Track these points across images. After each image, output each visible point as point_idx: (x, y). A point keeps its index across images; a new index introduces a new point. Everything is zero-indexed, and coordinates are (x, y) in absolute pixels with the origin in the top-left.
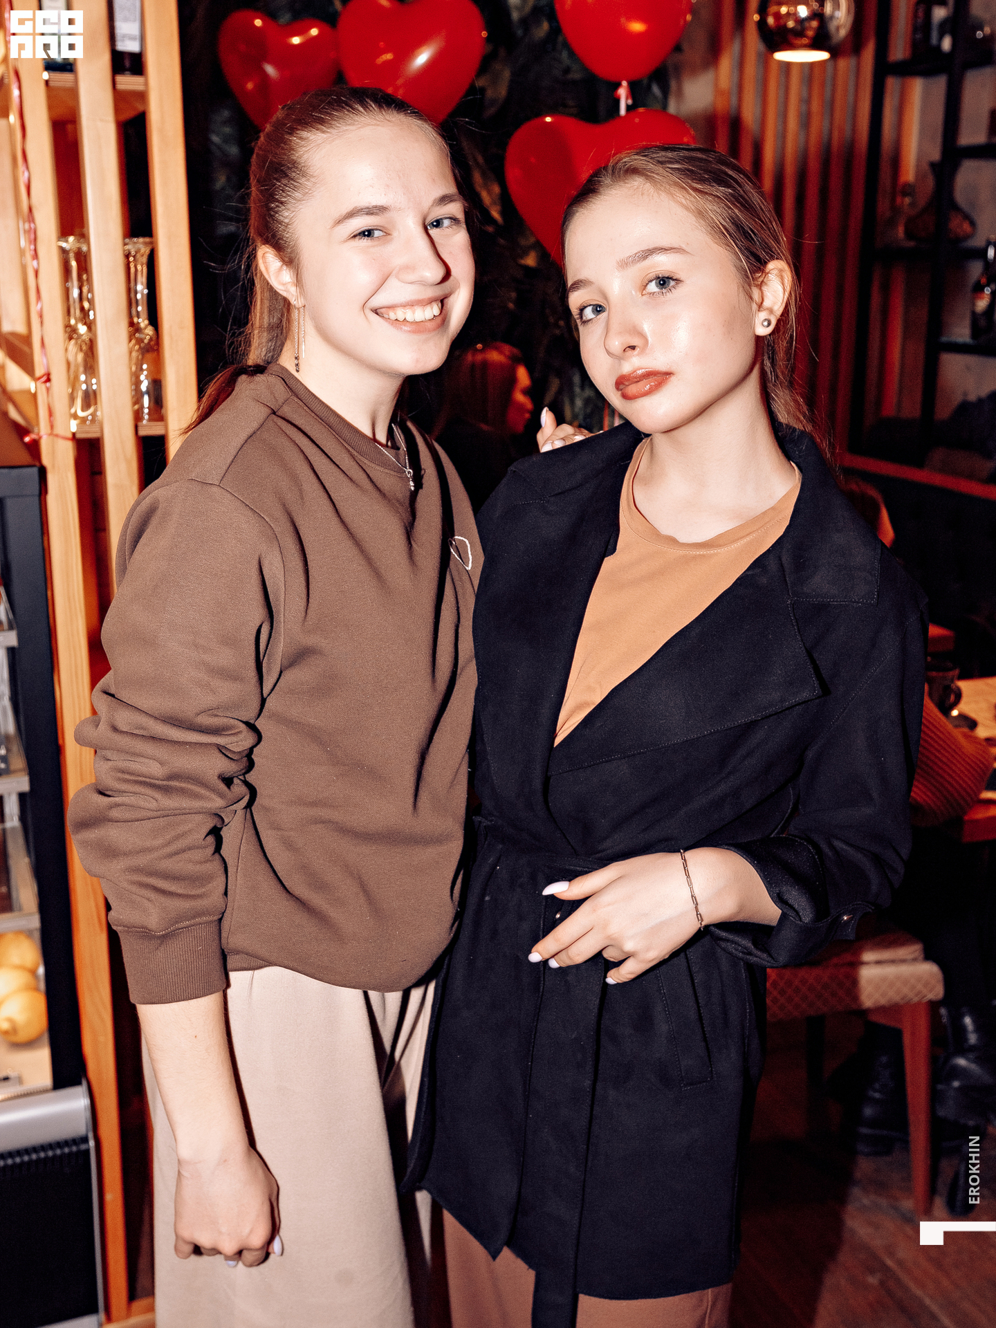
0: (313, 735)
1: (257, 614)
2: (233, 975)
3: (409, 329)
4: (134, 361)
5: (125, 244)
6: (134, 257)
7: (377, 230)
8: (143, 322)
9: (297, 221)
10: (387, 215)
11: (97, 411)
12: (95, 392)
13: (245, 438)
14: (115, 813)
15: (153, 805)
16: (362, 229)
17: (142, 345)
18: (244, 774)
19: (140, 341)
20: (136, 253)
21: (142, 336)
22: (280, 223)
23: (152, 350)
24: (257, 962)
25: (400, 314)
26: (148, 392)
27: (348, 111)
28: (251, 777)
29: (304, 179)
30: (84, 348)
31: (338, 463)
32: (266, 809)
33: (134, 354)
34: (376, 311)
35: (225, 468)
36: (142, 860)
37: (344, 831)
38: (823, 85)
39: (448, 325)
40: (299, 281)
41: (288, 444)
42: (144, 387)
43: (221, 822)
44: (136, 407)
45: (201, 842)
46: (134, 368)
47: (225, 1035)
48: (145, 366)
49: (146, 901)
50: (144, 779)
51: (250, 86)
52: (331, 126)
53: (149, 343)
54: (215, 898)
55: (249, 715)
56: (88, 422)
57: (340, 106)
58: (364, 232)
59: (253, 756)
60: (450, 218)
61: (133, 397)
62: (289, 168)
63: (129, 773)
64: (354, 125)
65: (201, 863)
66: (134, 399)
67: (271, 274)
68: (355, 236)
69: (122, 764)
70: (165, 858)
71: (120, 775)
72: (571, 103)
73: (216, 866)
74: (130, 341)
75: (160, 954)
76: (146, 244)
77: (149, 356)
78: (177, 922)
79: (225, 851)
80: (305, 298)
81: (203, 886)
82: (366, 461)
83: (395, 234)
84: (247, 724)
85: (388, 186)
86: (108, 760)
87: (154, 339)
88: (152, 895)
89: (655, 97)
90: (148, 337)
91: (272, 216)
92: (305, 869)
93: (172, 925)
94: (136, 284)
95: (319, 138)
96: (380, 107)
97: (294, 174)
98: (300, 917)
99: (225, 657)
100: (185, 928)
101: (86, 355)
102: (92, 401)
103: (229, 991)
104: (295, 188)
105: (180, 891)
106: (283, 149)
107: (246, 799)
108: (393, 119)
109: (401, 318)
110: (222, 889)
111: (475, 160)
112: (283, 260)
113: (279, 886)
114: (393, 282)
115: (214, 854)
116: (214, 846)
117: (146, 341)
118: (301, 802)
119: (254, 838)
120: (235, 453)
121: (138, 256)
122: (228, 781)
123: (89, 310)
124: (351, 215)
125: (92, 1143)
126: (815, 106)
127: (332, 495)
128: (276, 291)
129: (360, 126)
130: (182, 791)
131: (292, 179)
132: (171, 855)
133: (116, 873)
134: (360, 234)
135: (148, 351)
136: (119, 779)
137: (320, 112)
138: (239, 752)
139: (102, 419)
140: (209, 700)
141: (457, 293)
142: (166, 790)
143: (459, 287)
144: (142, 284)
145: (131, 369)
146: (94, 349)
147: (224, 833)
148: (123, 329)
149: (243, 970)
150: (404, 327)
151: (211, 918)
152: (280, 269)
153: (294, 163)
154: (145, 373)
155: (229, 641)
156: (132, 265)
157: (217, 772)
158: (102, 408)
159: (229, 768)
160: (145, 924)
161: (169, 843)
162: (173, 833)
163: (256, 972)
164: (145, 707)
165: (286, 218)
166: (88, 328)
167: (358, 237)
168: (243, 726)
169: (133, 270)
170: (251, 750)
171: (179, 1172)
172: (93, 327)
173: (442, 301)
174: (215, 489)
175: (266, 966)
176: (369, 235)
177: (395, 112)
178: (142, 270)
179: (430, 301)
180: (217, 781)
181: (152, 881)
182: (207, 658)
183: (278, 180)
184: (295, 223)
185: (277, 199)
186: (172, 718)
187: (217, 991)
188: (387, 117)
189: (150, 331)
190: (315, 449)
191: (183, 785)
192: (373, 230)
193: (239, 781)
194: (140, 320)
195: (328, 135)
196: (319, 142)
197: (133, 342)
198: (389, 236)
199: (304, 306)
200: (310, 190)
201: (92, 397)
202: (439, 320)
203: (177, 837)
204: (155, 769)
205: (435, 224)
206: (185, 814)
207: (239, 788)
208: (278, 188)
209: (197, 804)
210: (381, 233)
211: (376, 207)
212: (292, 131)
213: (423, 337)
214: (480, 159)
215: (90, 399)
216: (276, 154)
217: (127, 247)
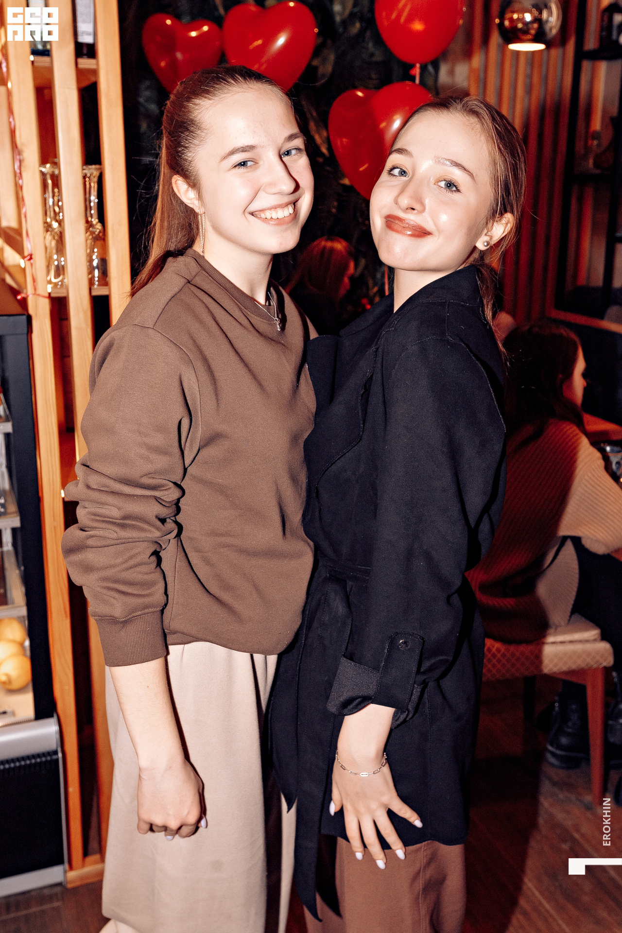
0: (221, 490)
1: (179, 412)
2: (171, 648)
3: (274, 223)
4: (89, 246)
5: (83, 169)
6: (89, 178)
7: (249, 161)
8: (95, 221)
9: (197, 159)
10: (255, 151)
11: (64, 279)
12: (63, 267)
13: (170, 298)
14: (90, 542)
15: (115, 536)
16: (240, 162)
17: (94, 235)
18: (175, 516)
19: (92, 233)
20: (91, 175)
21: (94, 230)
22: (186, 160)
23: (100, 239)
24: (188, 638)
25: (268, 214)
26: (97, 267)
27: (225, 84)
28: (179, 518)
29: (199, 131)
30: (56, 238)
31: (232, 314)
32: (191, 539)
33: (89, 242)
34: (252, 214)
35: (157, 317)
36: (109, 573)
37: (242, 551)
38: (540, 65)
39: (299, 219)
40: (200, 197)
41: (197, 302)
42: (95, 263)
43: (160, 548)
44: (90, 276)
45: (147, 560)
46: (88, 251)
47: (167, 685)
48: (96, 250)
49: (112, 599)
50: (108, 519)
51: (163, 64)
52: (214, 95)
53: (98, 234)
54: (159, 598)
55: (177, 478)
56: (59, 287)
57: (219, 81)
58: (241, 163)
59: (180, 505)
60: (296, 149)
61: (88, 269)
62: (189, 124)
63: (98, 516)
64: (229, 93)
65: (147, 574)
66: (89, 270)
67: (182, 193)
68: (235, 166)
69: (93, 510)
70: (124, 571)
71: (93, 517)
72: (374, 76)
73: (158, 576)
74: (86, 233)
75: (123, 633)
76: (96, 169)
77: (99, 243)
78: (133, 612)
79: (164, 565)
80: (205, 208)
81: (149, 589)
82: (249, 313)
83: (261, 163)
84: (175, 484)
85: (255, 132)
86: (86, 508)
87: (102, 231)
88: (117, 595)
89: (430, 73)
90: (98, 231)
91: (180, 156)
92: (218, 577)
93: (130, 614)
94: (90, 196)
95: (207, 103)
96: (245, 79)
97: (192, 128)
98: (216, 607)
99: (158, 440)
100: (139, 616)
101: (57, 241)
102: (62, 272)
103: (169, 657)
104: (194, 138)
105: (135, 592)
106: (184, 112)
107: (175, 532)
108: (254, 87)
109: (269, 217)
110: (162, 590)
111: (311, 114)
112: (189, 185)
113: (202, 588)
114: (261, 194)
115: (156, 567)
116: (156, 563)
117: (97, 233)
118: (214, 533)
119: (184, 557)
120: (163, 307)
121: (92, 177)
122: (163, 521)
123: (59, 213)
124: (232, 153)
125: (60, 755)
126: (535, 80)
127: (229, 335)
128: (185, 205)
129: (233, 93)
130: (133, 527)
131: (192, 132)
132: (127, 569)
133: (92, 582)
134: (238, 165)
135: (97, 240)
136: (93, 520)
137: (207, 86)
138: (170, 502)
139: (68, 283)
140: (149, 467)
141: (303, 197)
142: (123, 526)
143: (304, 193)
144: (94, 196)
145: (87, 250)
146: (63, 238)
147: (162, 554)
148: (82, 225)
149: (177, 644)
150: (271, 222)
151: (155, 609)
152: (187, 190)
153: (192, 121)
154: (96, 254)
155: (160, 429)
156: (87, 183)
157: (155, 513)
158: (68, 277)
159: (164, 512)
160: (113, 614)
161: (126, 561)
162: (128, 555)
163: (186, 645)
164: (108, 473)
165: (189, 157)
166: (59, 224)
167: (238, 167)
168: (171, 485)
169: (88, 186)
170: (178, 500)
171: (140, 776)
172: (62, 224)
173: (294, 203)
174: (150, 331)
175: (193, 642)
176: (243, 165)
177: (255, 82)
178: (94, 186)
179: (287, 205)
180: (155, 520)
181: (116, 586)
182: (148, 440)
183: (182, 133)
184: (196, 160)
185: (182, 145)
186: (125, 479)
187: (161, 657)
188: (251, 86)
189: (99, 227)
190: (216, 305)
191: (133, 523)
192: (247, 161)
193: (171, 521)
194: (93, 220)
195: (213, 101)
196: (208, 106)
197: (88, 233)
198: (257, 165)
199: (204, 213)
200: (204, 138)
201: (61, 269)
202: (293, 216)
203: (131, 557)
204: (115, 513)
205: (286, 153)
206: (135, 542)
207: (170, 525)
208: (182, 138)
209: (143, 535)
210: (252, 163)
211: (248, 146)
212: (189, 99)
213: (284, 227)
214: (315, 114)
215: (60, 271)
216: (180, 115)
217: (85, 171)
